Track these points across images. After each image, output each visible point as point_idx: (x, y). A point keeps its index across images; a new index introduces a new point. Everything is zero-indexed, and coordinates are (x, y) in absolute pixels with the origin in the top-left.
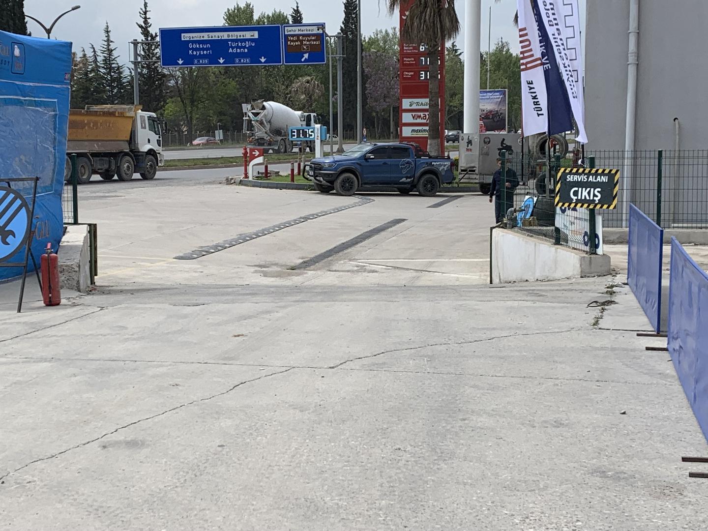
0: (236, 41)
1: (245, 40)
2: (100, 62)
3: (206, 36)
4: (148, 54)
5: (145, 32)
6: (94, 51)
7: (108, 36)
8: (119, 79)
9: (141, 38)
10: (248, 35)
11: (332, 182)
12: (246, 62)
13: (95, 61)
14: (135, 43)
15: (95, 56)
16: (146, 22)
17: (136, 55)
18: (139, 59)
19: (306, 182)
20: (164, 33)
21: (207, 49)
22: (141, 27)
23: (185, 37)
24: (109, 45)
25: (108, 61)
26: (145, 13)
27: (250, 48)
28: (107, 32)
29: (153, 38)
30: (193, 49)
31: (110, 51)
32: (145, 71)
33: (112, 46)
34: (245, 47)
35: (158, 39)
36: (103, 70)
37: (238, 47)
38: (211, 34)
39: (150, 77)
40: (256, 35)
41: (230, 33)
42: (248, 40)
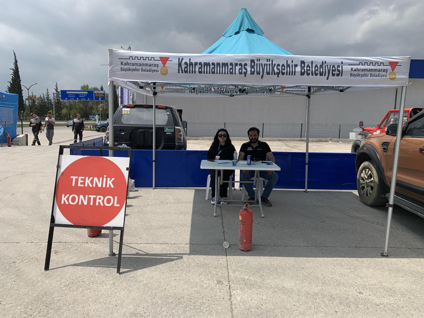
0: (82, 94)
1: (84, 94)
2: (45, 97)
3: (73, 92)
4: (58, 96)
5: (57, 91)
6: (44, 95)
7: (48, 91)
8: (51, 103)
9: (55, 92)
10: (85, 93)
11: (100, 129)
12: (84, 99)
13: (44, 98)
14: (54, 94)
15: (44, 96)
16: (57, 88)
17: (54, 96)
18: (55, 98)
19: (93, 129)
20: (62, 91)
21: (73, 96)
22: (55, 89)
23: (67, 92)
24: (48, 94)
25: (48, 98)
26: (57, 86)
27: (85, 96)
28: (47, 90)
29: (59, 92)
30: (70, 96)
31: (48, 95)
32: (56, 101)
33: (49, 94)
34: (84, 96)
35: (60, 93)
36: (46, 100)
37: (82, 96)
38: (75, 92)
39: (58, 102)
40: (87, 93)
41: (80, 92)
42: (85, 94)
